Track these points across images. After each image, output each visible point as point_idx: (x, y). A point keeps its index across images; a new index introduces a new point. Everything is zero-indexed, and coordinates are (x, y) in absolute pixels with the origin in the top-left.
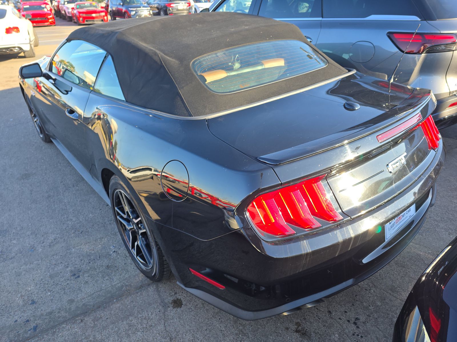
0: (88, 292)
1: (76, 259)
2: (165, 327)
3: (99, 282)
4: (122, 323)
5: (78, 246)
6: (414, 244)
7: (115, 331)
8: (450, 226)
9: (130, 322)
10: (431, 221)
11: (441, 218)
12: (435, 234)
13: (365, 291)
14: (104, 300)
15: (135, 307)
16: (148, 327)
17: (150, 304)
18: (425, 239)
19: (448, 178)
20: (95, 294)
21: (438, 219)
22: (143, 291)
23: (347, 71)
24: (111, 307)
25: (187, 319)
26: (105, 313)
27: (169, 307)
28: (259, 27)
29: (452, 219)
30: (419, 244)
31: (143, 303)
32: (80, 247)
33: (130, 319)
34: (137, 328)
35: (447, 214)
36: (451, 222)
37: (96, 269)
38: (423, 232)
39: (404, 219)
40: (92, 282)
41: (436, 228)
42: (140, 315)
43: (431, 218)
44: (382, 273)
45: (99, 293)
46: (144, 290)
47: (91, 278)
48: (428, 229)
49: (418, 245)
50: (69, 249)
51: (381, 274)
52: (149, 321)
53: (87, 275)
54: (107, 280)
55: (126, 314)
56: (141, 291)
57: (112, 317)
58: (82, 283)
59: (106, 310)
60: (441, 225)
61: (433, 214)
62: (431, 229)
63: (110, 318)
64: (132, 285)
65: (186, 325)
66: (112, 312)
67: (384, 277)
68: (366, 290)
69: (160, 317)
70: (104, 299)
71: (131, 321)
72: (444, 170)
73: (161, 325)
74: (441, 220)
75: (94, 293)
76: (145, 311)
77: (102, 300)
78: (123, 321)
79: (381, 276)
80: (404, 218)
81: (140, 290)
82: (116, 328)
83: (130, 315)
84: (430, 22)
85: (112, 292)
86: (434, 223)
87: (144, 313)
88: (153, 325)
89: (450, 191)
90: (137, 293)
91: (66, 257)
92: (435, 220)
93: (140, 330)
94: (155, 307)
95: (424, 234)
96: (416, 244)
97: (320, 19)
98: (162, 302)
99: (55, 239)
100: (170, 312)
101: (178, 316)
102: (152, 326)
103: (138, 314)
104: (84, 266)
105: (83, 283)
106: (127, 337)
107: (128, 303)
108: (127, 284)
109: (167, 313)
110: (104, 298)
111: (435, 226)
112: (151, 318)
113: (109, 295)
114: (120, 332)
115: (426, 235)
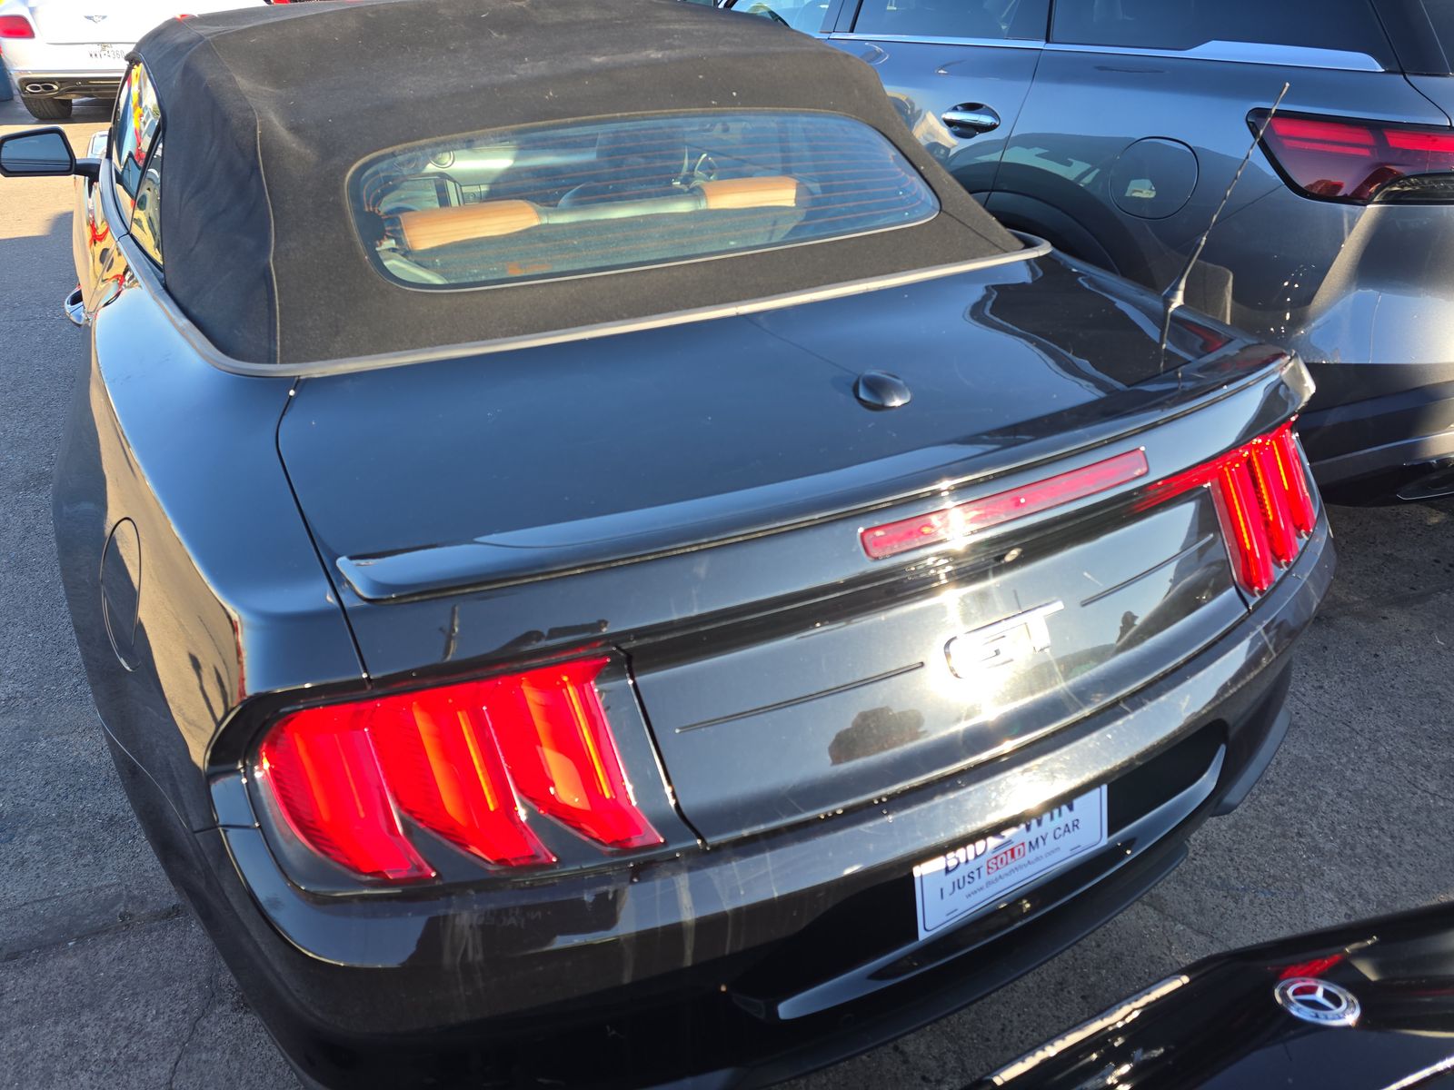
0: (8, 896)
1: (34, 776)
2: (174, 1073)
3: (59, 869)
4: (51, 1029)
5: (62, 734)
6: (1189, 931)
7: (15, 1052)
8: (1365, 886)
9: (75, 1032)
10: (1296, 850)
11: (1345, 844)
12: (1293, 904)
13: (919, 1081)
14: (40, 936)
15: (121, 979)
16: (121, 1063)
17: (169, 980)
18: (1244, 917)
19: (1439, 688)
20: (25, 907)
21: (1329, 846)
22: (172, 929)
23: (1022, 245)
24: (51, 963)
25: (258, 1060)
26: (20, 980)
27: (221, 1002)
28: (702, 58)
29: (1388, 856)
30: (1207, 935)
31: (152, 970)
32: (64, 737)
33: (83, 1019)
34: (88, 1057)
35: (1376, 832)
36: (1375, 868)
37: (72, 821)
38: (1244, 889)
39: (1037, 859)
40: (39, 865)
41: (1308, 880)
42: (118, 1014)
43: (1301, 836)
44: (1016, 1024)
45: (37, 906)
46: (178, 924)
47: (43, 849)
48: (1270, 881)
49: (1202, 938)
50: (31, 741)
51: (1009, 1028)
52: (134, 1039)
53: (35, 838)
54: (85, 866)
55: (81, 997)
56: (165, 928)
57: (34, 1000)
58: (7, 863)
59: (27, 972)
60: (1333, 874)
61: (1319, 825)
62: (1283, 880)
63: (27, 1001)
64: (150, 898)
65: (243, 1082)
66: (44, 982)
67: (1013, 1040)
68: (924, 1078)
69: (177, 1033)
70: (42, 933)
71: (82, 1028)
72: (1439, 652)
73: (164, 1064)
74: (1340, 854)
75: (25, 904)
76: (143, 1002)
77: (36, 932)
78: (56, 1023)
79: (1006, 1034)
80: (1037, 852)
81: (164, 922)
82: (24, 1041)
83: (90, 1005)
84: (1422, 81)
85: (78, 912)
86: (1309, 858)
87: (135, 1006)
88: (142, 1056)
89: (1424, 743)
90: (150, 932)
91: (10, 765)
92: (1316, 850)
93: (93, 1067)
94: (181, 992)
95: (1246, 899)
96: (1199, 932)
97: (1040, 45)
98: (210, 981)
99: (10, 699)
100: (216, 1024)
101: (234, 1041)
102: (135, 1059)
103: (117, 1007)
104: (43, 804)
105: (11, 863)
106: (41, 1083)
107: (104, 961)
108: (136, 892)
109: (205, 1024)
110: (43, 928)
111: (1303, 874)
112: (149, 1029)
113: (65, 920)
114: (31, 1058)
115: (1252, 902)
